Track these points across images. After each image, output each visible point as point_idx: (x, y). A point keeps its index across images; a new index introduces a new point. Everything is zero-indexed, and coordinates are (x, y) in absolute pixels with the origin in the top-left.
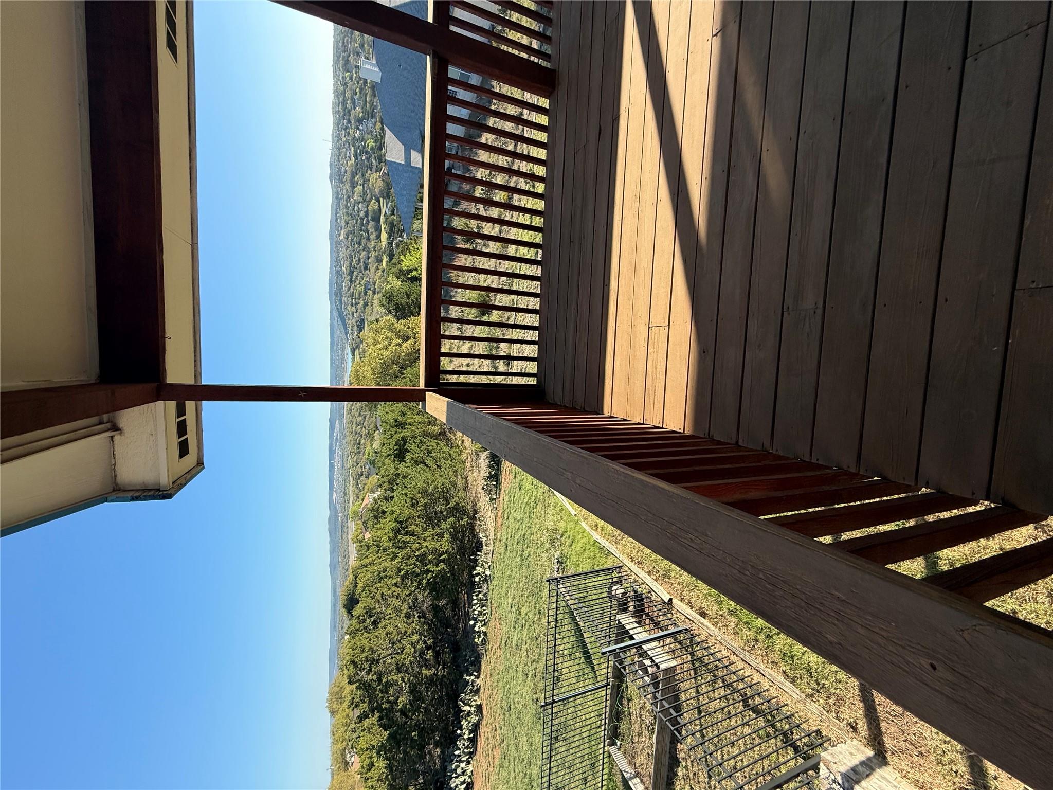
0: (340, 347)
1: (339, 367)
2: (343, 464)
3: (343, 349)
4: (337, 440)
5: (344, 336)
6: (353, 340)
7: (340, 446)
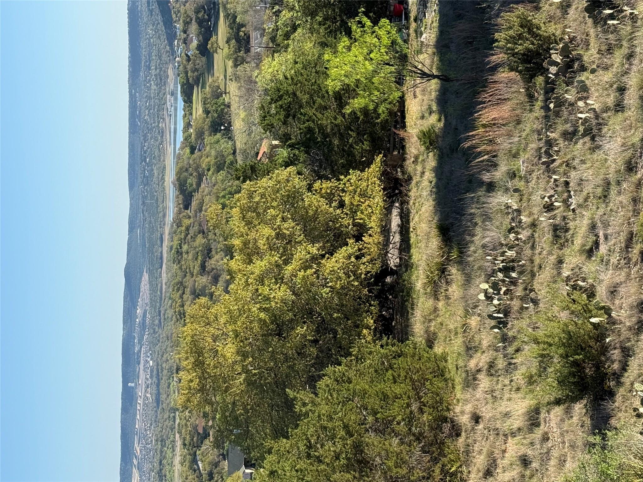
0: (153, 72)
1: (150, 130)
2: (158, 394)
3: (162, 80)
4: (143, 325)
5: (163, 44)
6: (189, 59)
7: (153, 344)
